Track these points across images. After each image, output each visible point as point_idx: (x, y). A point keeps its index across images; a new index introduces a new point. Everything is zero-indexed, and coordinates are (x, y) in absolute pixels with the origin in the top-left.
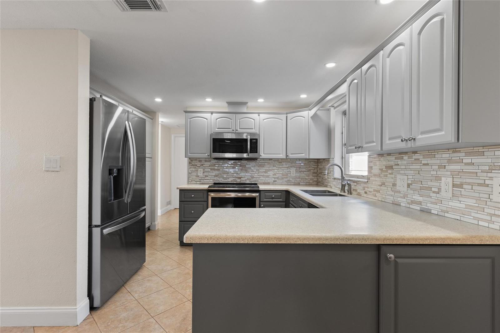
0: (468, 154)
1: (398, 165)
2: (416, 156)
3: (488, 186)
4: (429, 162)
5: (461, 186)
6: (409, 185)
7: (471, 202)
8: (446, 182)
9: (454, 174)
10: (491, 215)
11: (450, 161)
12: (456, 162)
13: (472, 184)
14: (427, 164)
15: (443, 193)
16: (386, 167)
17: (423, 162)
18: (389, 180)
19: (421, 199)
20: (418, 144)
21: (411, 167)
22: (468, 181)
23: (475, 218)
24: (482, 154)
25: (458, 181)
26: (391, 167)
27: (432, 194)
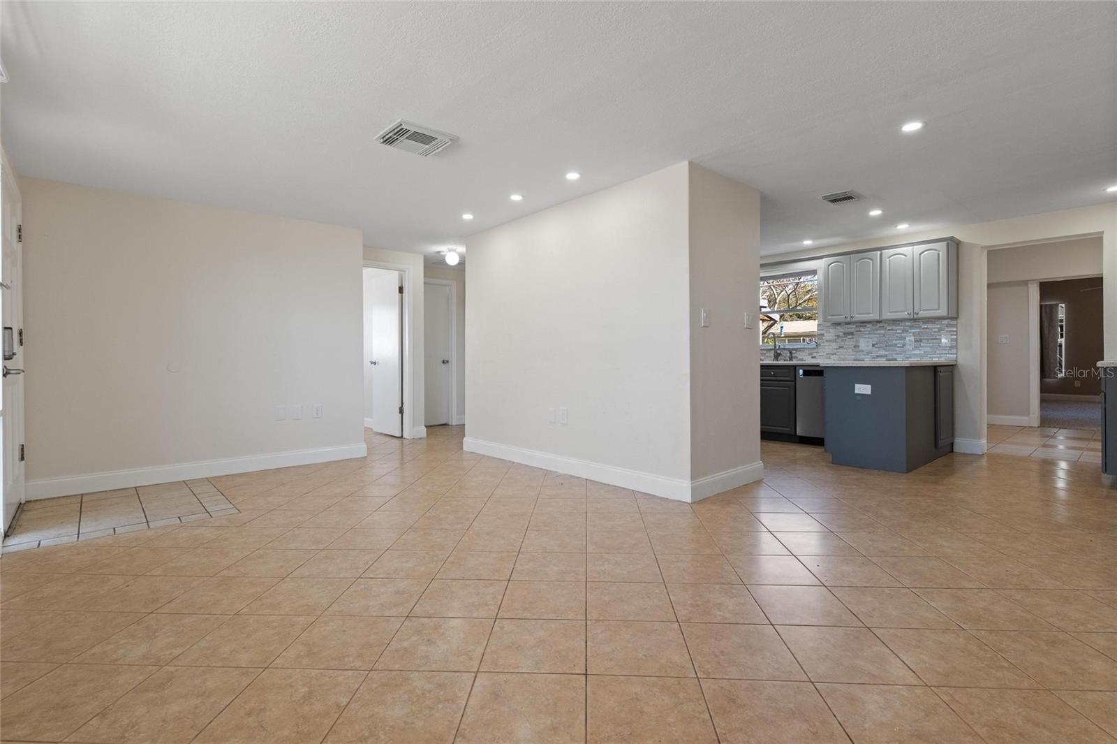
0: (924, 323)
1: (860, 331)
2: (881, 324)
3: (937, 339)
4: (894, 328)
5: (921, 341)
6: (873, 345)
7: (928, 349)
8: (910, 339)
9: (914, 334)
10: (940, 354)
11: (911, 327)
12: (916, 328)
13: (928, 339)
14: (892, 330)
15: (908, 347)
16: (844, 333)
17: (888, 328)
18: (849, 342)
19: (887, 353)
20: (920, 316)
21: (876, 332)
22: (925, 338)
23: (930, 358)
24: (934, 323)
25: (918, 338)
26: (852, 333)
27: (897, 349)
